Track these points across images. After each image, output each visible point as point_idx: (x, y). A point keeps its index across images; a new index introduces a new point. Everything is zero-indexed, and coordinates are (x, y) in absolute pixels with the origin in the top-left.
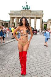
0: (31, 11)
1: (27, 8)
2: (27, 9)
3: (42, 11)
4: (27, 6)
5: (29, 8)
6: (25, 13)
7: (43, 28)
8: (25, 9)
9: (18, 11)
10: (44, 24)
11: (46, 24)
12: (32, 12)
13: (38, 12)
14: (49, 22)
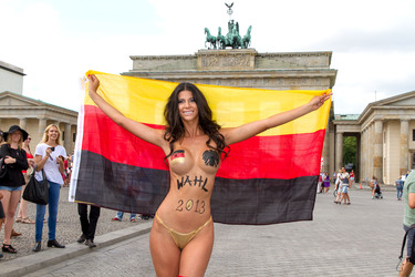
0: (257, 56)
1: (235, 39)
2: (235, 43)
3: (329, 55)
4: (233, 26)
5: (247, 40)
6: (220, 66)
7: (339, 160)
8: (218, 45)
9: (178, 58)
10: (345, 135)
11: (358, 136)
12: (266, 62)
13: (301, 60)
14: (371, 119)
